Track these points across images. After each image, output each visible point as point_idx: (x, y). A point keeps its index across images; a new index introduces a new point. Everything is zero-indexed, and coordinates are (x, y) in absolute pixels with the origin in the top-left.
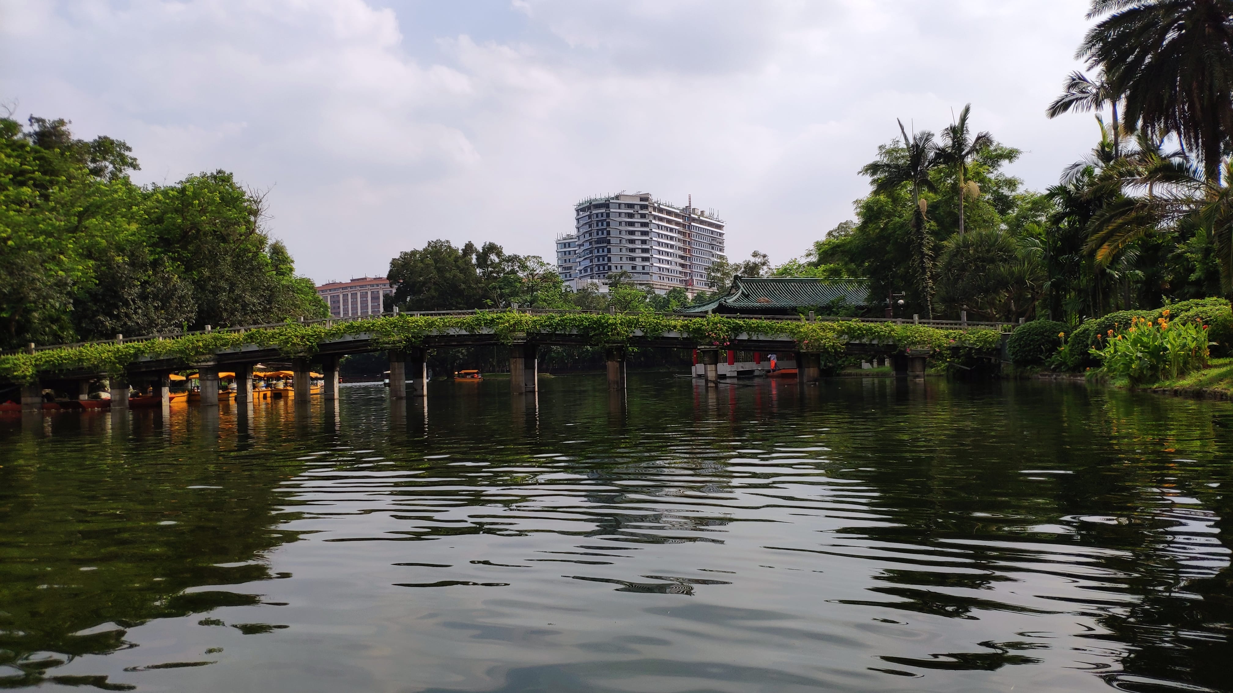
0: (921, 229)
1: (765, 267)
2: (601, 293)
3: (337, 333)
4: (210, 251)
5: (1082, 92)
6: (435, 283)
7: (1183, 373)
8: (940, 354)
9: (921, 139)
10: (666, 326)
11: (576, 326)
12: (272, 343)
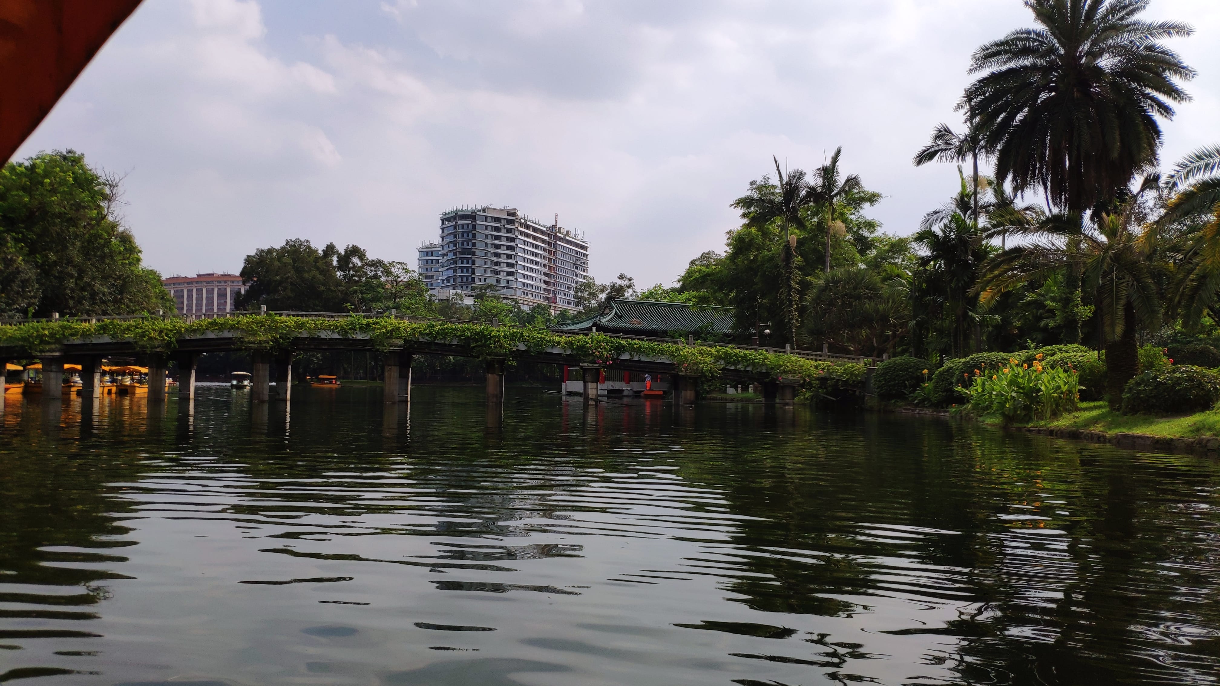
0: (790, 263)
1: (630, 290)
2: (466, 304)
3: (198, 329)
4: (58, 234)
5: (947, 143)
6: (291, 283)
7: (1055, 415)
8: (810, 384)
9: (794, 176)
10: (549, 342)
11: (457, 337)
12: (126, 336)
